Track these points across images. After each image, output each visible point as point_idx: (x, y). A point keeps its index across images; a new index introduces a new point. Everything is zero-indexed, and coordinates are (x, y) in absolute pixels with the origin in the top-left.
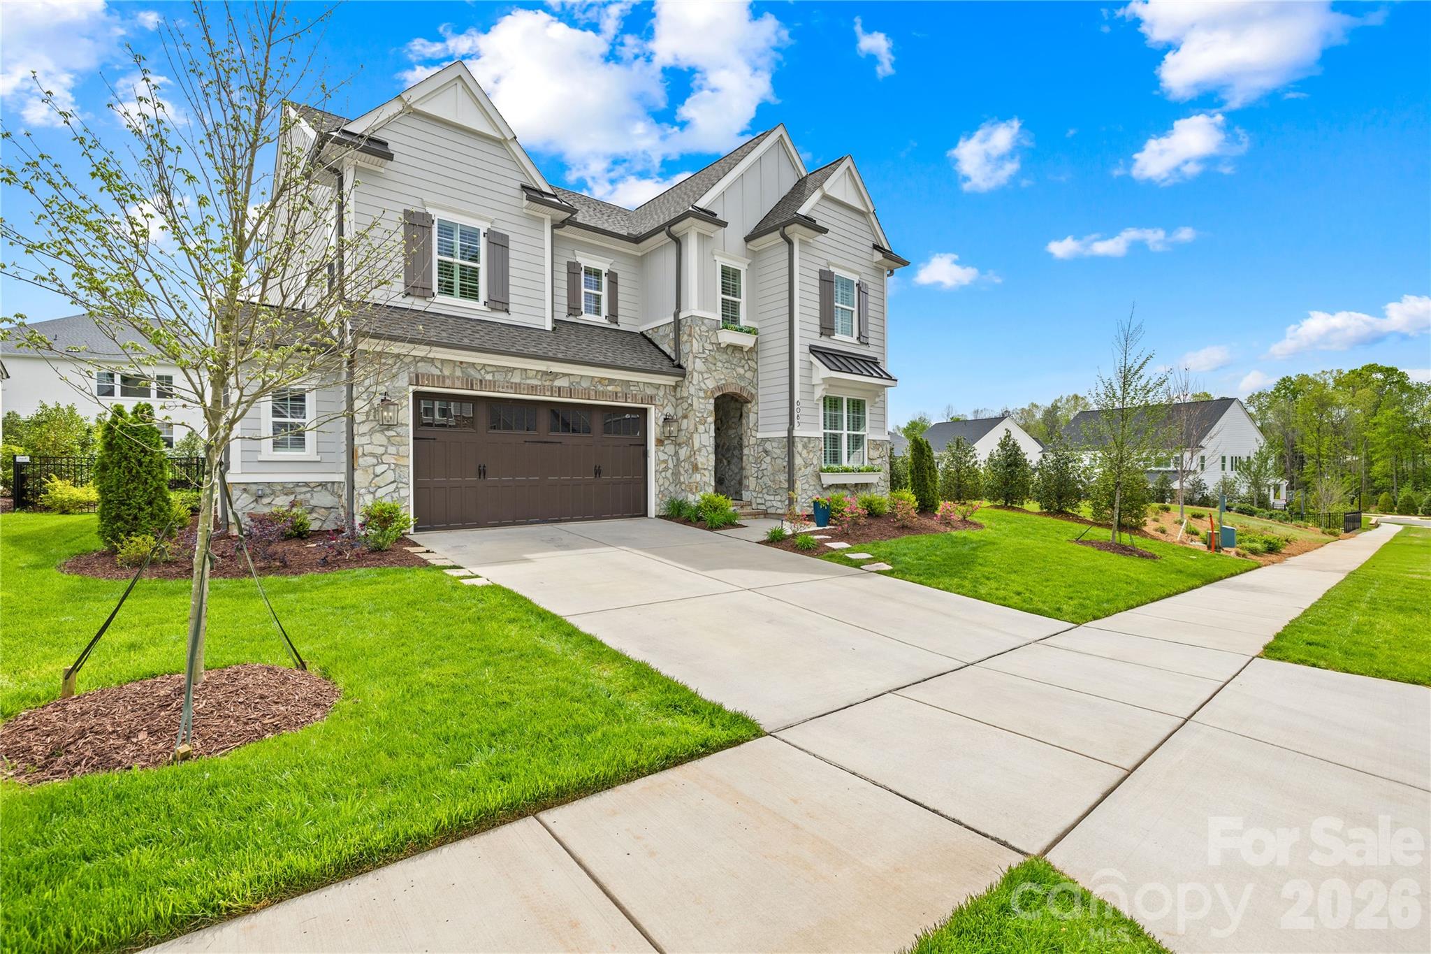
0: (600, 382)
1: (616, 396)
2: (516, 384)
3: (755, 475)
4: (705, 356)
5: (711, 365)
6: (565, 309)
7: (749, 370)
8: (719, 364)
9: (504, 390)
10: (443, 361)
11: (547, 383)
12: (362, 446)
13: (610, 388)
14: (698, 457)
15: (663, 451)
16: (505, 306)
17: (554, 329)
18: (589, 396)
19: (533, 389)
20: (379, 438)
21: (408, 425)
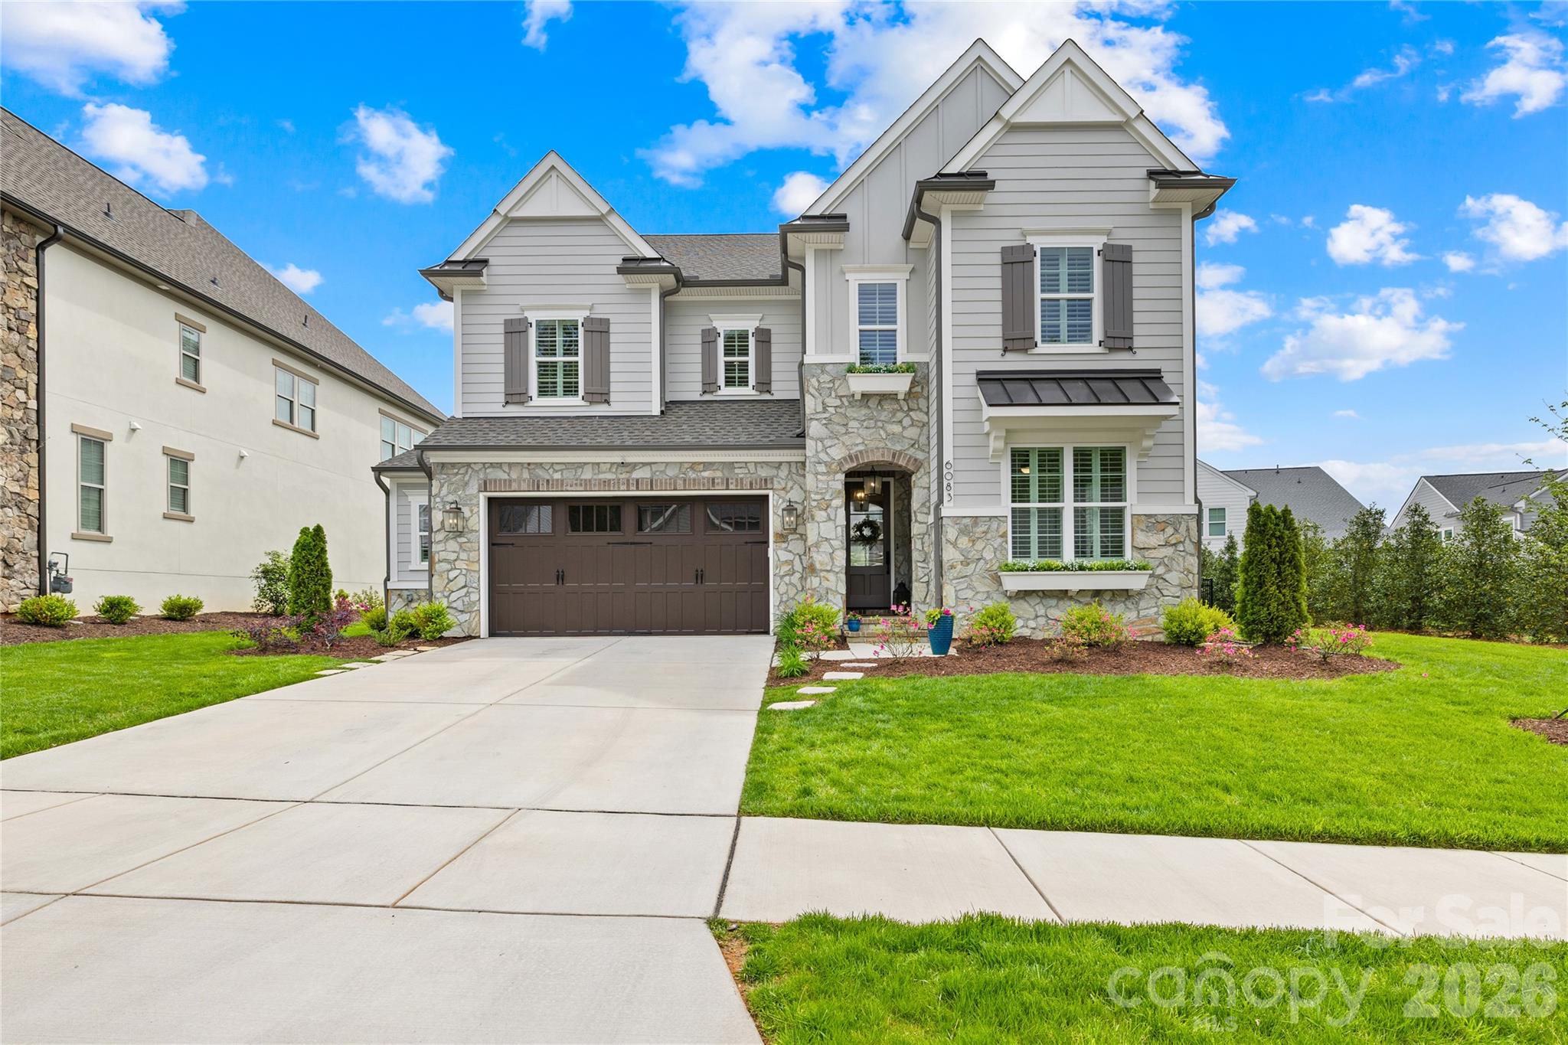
0: (692, 468)
1: (713, 483)
2: (586, 480)
3: (926, 579)
4: (825, 415)
5: (838, 427)
6: (699, 387)
7: (912, 425)
8: (853, 424)
9: (572, 489)
10: (510, 465)
11: (624, 476)
12: (438, 553)
13: (706, 474)
14: (814, 555)
15: (786, 549)
16: (604, 397)
17: (662, 412)
18: (675, 486)
19: (606, 483)
20: (453, 545)
21: (478, 531)
